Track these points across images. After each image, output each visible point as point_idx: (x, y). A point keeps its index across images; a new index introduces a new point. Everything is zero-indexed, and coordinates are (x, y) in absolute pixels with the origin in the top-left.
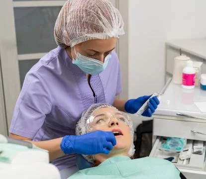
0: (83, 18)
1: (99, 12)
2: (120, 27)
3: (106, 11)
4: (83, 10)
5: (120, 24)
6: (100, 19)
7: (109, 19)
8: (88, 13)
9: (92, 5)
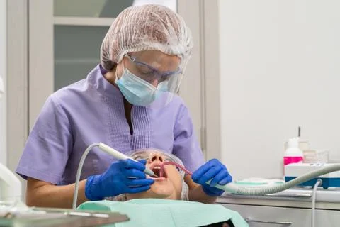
0: (144, 22)
1: (167, 19)
2: (188, 46)
3: (175, 21)
4: (146, 13)
5: (188, 41)
6: (166, 27)
7: (177, 30)
8: (152, 18)
9: (160, 10)
